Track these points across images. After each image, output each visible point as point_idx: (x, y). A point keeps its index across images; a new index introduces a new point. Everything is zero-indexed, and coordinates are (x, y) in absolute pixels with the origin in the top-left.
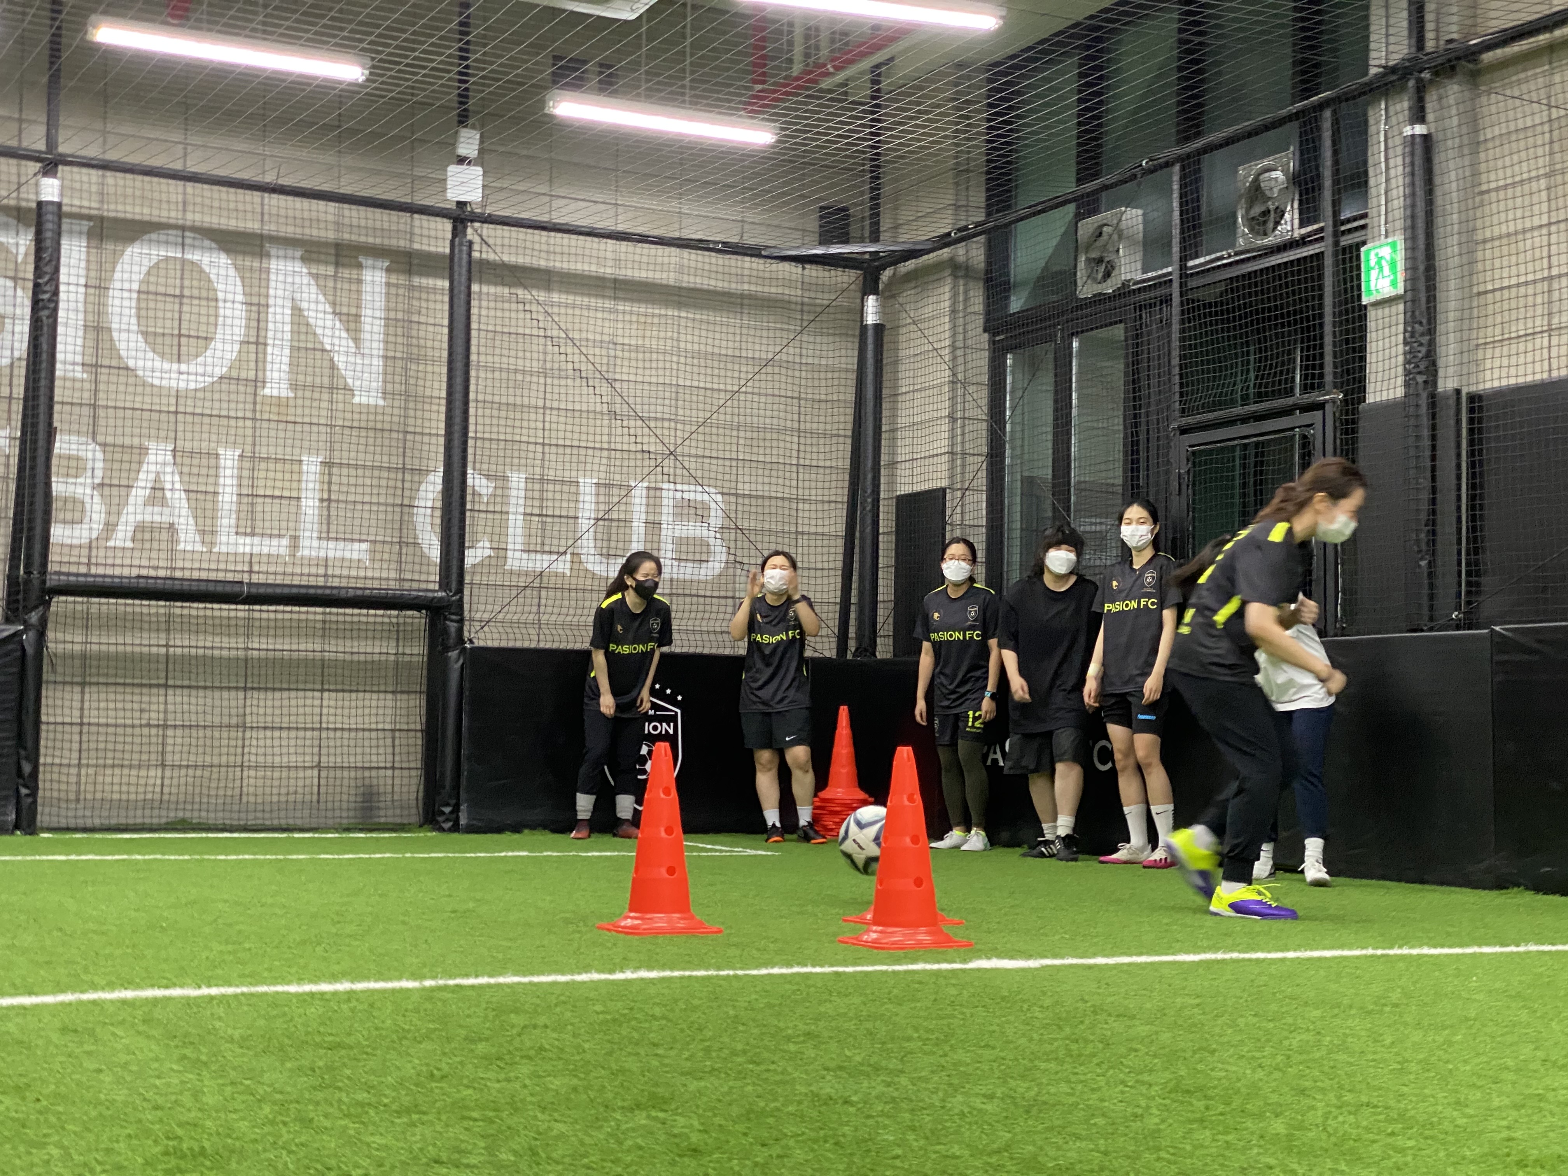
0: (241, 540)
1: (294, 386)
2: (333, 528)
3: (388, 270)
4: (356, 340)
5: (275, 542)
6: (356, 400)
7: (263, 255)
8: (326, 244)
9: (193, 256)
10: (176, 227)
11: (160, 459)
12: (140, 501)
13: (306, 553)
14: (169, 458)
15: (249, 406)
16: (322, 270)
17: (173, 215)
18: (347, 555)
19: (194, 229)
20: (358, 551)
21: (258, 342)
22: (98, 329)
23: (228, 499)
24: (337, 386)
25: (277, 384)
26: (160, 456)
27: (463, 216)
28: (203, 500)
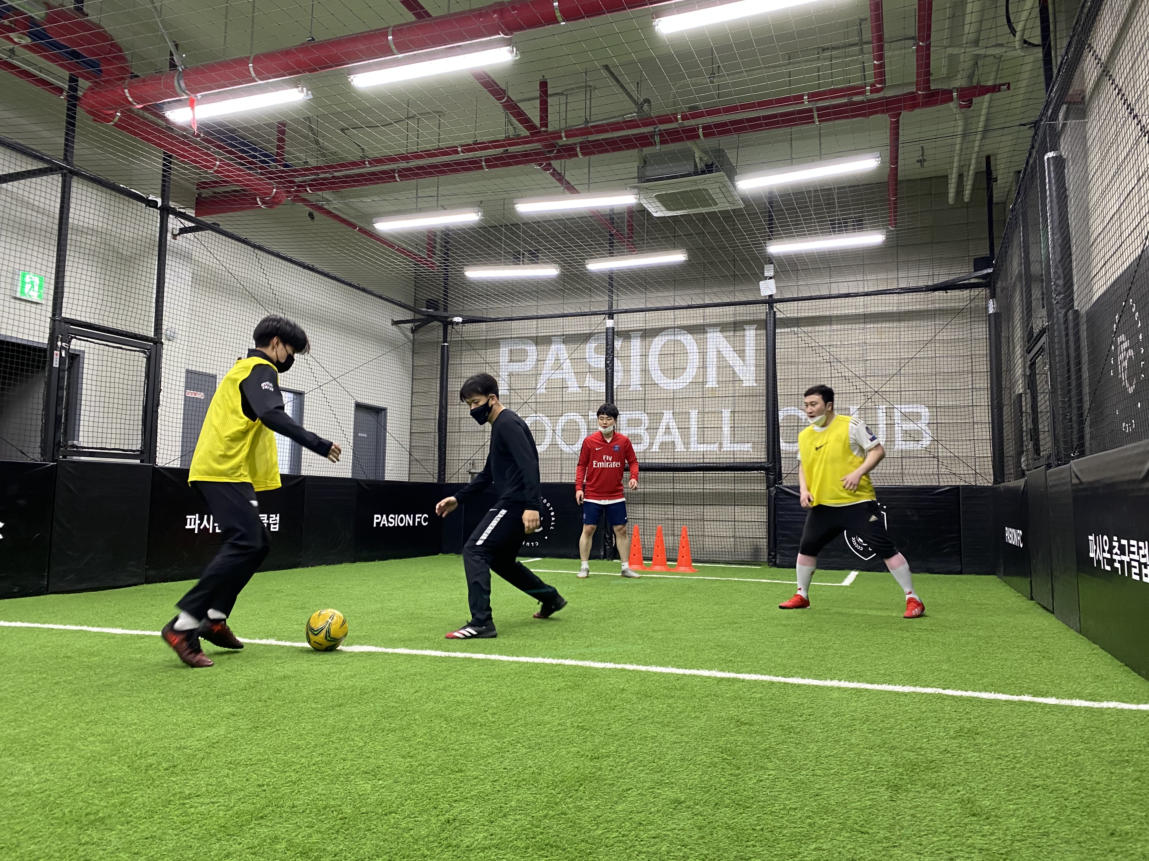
0: (699, 446)
1: (718, 382)
2: (736, 438)
3: (756, 329)
4: (743, 360)
5: (712, 446)
6: (744, 385)
7: (705, 332)
8: (730, 323)
9: (678, 338)
10: (671, 328)
12: (661, 433)
13: (725, 449)
14: (671, 417)
15: (701, 393)
16: (728, 334)
17: (670, 323)
18: (742, 449)
19: (678, 327)
21: (704, 367)
22: (645, 371)
23: (694, 430)
24: (736, 380)
25: (712, 383)
26: (668, 415)
27: (771, 301)
28: (684, 430)
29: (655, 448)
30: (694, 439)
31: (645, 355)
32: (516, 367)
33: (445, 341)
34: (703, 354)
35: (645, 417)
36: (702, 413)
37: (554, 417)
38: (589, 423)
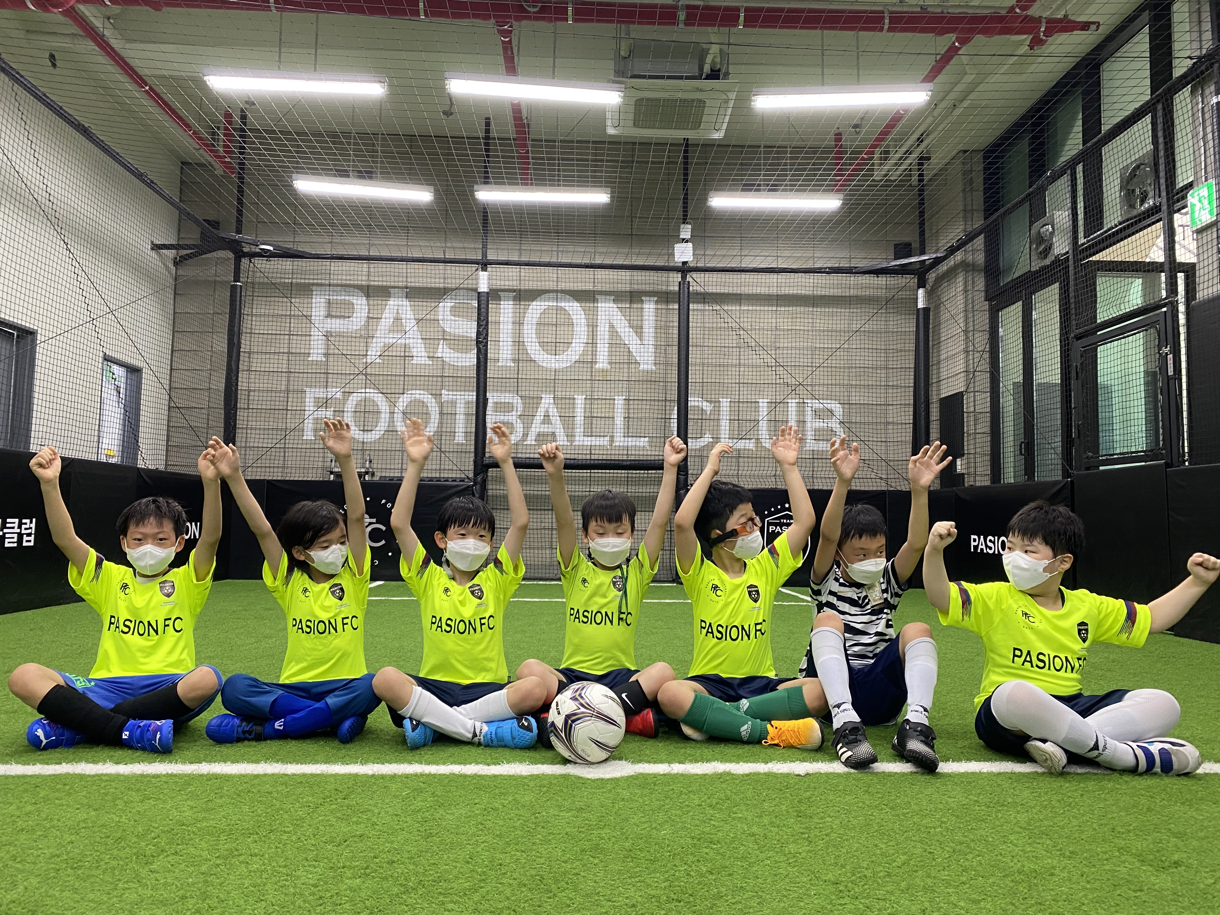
0: (586, 439)
1: (610, 363)
2: (630, 430)
3: (657, 302)
4: (641, 338)
5: (602, 439)
6: (641, 367)
7: (595, 300)
8: (625, 292)
9: (562, 304)
10: (553, 291)
11: (547, 401)
12: (538, 422)
13: (617, 444)
14: (552, 401)
15: (589, 374)
16: (623, 305)
17: (552, 286)
18: (638, 444)
19: (563, 292)
20: (643, 442)
21: (592, 343)
22: (519, 343)
23: (579, 420)
24: (631, 362)
25: (602, 362)
26: (547, 400)
27: (684, 269)
28: (568, 420)
29: (531, 440)
30: (579, 430)
31: (519, 323)
32: (335, 325)
34: (593, 327)
35: (517, 401)
36: (590, 400)
37: (391, 396)
38: (441, 405)
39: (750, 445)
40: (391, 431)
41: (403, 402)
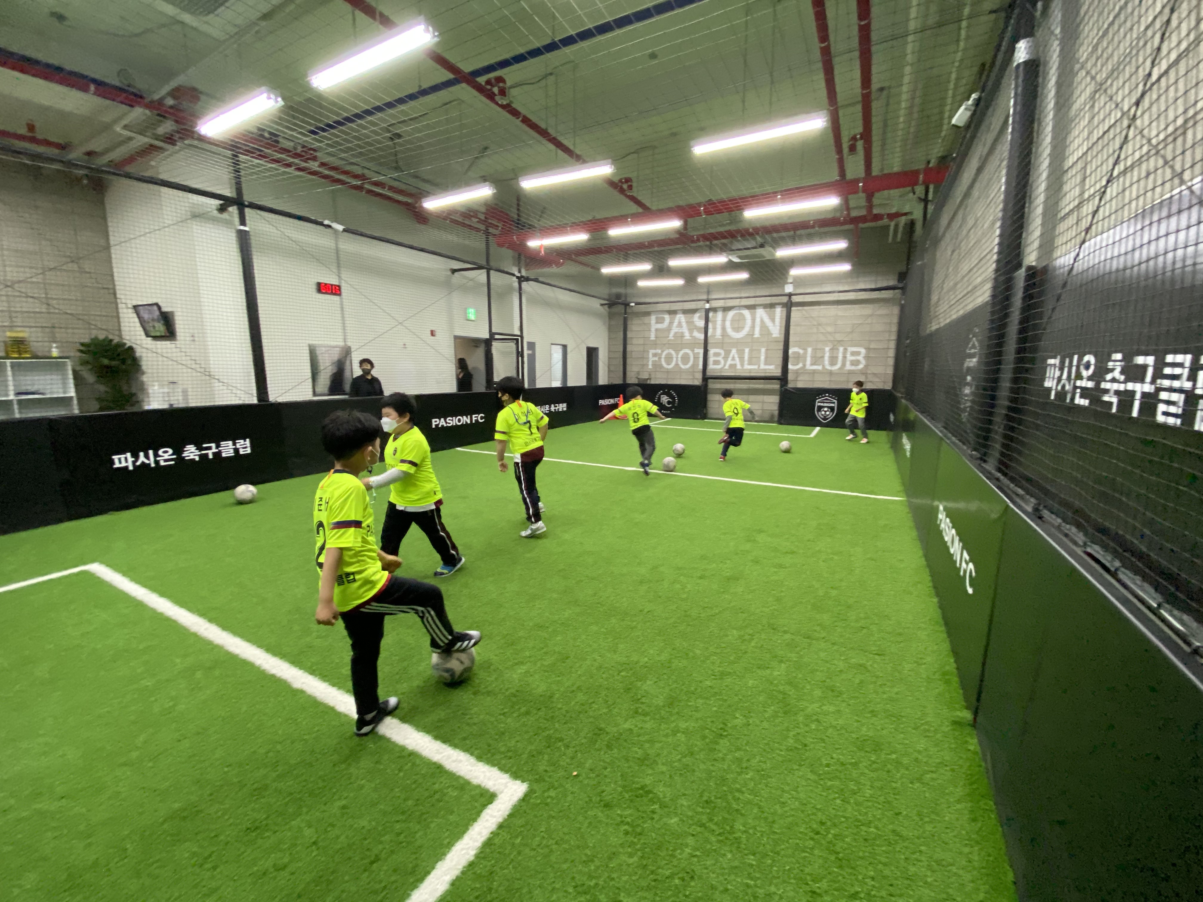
0: (748, 367)
1: (760, 334)
2: (767, 363)
3: (782, 309)
4: (774, 323)
5: (755, 367)
6: (773, 336)
7: (756, 309)
8: (768, 305)
9: (742, 312)
10: (738, 307)
12: (730, 360)
15: (751, 340)
16: (767, 310)
18: (768, 369)
19: (742, 307)
21: (753, 327)
22: (724, 329)
23: (746, 358)
24: (769, 333)
25: (757, 334)
26: (734, 351)
27: (790, 295)
28: (742, 359)
29: (727, 367)
30: (746, 362)
31: (724, 320)
32: (659, 326)
33: (625, 313)
34: (753, 320)
35: (722, 352)
36: (751, 351)
37: (677, 351)
38: (694, 354)
39: (820, 368)
40: (677, 364)
41: (681, 353)
